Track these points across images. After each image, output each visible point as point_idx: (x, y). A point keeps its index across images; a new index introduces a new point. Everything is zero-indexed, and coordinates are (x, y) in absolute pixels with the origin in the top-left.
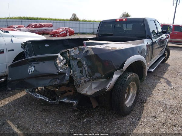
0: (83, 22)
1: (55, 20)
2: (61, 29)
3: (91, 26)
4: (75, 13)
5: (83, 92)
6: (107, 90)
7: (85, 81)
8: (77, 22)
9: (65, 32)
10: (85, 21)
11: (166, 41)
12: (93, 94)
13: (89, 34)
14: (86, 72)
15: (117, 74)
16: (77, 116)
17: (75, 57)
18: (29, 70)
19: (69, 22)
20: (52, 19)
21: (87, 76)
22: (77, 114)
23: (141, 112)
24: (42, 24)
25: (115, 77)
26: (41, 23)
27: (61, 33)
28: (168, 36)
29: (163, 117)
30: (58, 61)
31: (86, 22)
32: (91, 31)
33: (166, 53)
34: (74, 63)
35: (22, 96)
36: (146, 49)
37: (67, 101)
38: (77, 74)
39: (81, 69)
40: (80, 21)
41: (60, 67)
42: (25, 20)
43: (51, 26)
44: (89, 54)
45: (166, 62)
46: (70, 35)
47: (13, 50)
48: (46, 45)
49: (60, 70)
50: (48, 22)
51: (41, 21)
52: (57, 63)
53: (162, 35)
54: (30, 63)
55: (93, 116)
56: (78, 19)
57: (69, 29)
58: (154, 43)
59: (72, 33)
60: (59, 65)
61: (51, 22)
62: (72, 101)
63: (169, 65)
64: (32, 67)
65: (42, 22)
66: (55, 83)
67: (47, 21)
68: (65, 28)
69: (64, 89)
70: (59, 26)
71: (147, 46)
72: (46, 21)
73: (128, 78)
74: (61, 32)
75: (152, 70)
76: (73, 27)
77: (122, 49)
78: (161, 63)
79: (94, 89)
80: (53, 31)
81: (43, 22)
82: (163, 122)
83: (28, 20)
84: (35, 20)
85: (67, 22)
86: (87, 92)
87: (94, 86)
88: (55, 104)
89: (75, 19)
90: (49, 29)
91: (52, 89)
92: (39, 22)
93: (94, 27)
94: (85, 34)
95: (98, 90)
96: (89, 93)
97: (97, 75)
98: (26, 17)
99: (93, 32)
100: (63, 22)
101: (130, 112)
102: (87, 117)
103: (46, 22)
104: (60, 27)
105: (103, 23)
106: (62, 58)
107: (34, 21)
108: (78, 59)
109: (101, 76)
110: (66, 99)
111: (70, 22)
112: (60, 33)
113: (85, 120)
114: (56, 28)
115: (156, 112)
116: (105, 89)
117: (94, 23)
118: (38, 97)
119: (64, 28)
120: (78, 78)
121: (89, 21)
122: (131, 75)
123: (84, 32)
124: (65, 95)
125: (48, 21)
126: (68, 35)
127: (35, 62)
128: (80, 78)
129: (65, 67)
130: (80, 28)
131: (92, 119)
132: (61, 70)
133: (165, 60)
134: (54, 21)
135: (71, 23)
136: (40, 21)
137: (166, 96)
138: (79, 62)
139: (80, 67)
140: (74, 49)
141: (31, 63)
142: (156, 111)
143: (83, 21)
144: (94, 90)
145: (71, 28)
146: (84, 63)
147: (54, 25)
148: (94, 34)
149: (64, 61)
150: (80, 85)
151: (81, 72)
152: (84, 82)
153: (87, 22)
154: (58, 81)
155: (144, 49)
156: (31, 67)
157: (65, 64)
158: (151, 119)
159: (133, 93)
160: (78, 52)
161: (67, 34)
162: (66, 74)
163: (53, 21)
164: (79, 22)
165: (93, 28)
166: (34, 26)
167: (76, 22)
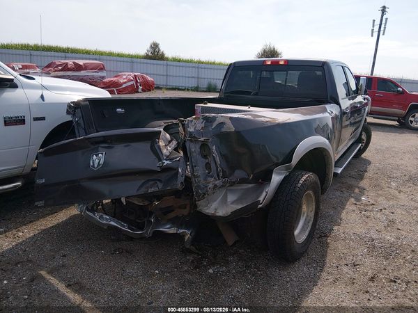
0: (175, 63)
1: (110, 54)
2: (125, 77)
3: (193, 73)
4: (158, 42)
5: (207, 211)
6: (260, 206)
7: (215, 186)
8: (162, 62)
9: (134, 82)
10: (180, 61)
11: (365, 110)
12: (230, 215)
13: (188, 90)
14: (217, 167)
15: (279, 174)
16: (192, 262)
17: (196, 136)
18: (91, 161)
19: (142, 60)
20: (102, 54)
21: (218, 176)
22: (191, 258)
23: (324, 256)
24: (81, 62)
25: (276, 178)
26: (77, 61)
27: (124, 86)
28: (368, 99)
29: (369, 265)
30: (162, 143)
31: (181, 64)
32: (193, 84)
33: (364, 137)
34: (194, 148)
35: (61, 220)
36: (331, 125)
37: (173, 231)
38: (200, 171)
39: (207, 161)
40: (167, 59)
41: (166, 156)
42: (38, 53)
43: (102, 69)
44: (223, 130)
45: (363, 156)
46: (143, 90)
47: (43, 119)
48: (119, 110)
49: (166, 162)
50: (93, 59)
51: (77, 55)
52: (159, 146)
53: (356, 97)
54: (92, 147)
55: (227, 263)
56: (163, 55)
57: (143, 78)
58: (345, 113)
59: (148, 87)
60: (165, 151)
61: (100, 60)
62: (182, 231)
63: (370, 163)
64: (100, 155)
65: (79, 59)
66: (150, 190)
67: (91, 56)
68: (133, 74)
69: (169, 201)
70: (118, 70)
71: (333, 118)
72: (88, 56)
73: (301, 182)
74: (125, 83)
75: (339, 171)
76: (152, 73)
77: (288, 123)
78: (353, 157)
79: (233, 203)
80: (106, 80)
81: (83, 59)
82: (370, 274)
83: (46, 53)
84: (63, 54)
85: (139, 60)
86: (216, 209)
87: (231, 198)
88: (141, 238)
89: (155, 54)
90: (96, 74)
91: (141, 204)
92: (72, 58)
93: (200, 76)
94: (179, 89)
95: (240, 206)
96: (221, 213)
97: (239, 174)
98: (40, 45)
99: (196, 86)
100: (129, 59)
101: (302, 255)
102: (213, 264)
103: (90, 59)
104: (121, 72)
105: (234, 67)
106: (168, 136)
107: (60, 54)
108: (202, 139)
109: (247, 177)
110: (168, 226)
111: (146, 61)
112: (121, 85)
113: (211, 271)
114: (112, 74)
115: (353, 256)
116: (258, 203)
117: (200, 65)
118: (104, 222)
119: (130, 75)
120: (201, 179)
121: (187, 61)
122: (307, 176)
123: (178, 85)
124: (172, 215)
125: (95, 56)
126: (140, 90)
127: (106, 145)
128: (205, 179)
129: (175, 154)
130: (167, 75)
131: (224, 269)
132: (168, 162)
133: (361, 151)
134: (108, 57)
135: (153, 64)
136: (74, 55)
137: (370, 224)
138: (204, 145)
139: (205, 157)
140: (195, 119)
141: (97, 146)
142: (353, 253)
143: (174, 60)
144: (232, 206)
145: (147, 74)
146: (214, 148)
147: (108, 66)
148: (200, 89)
149: (174, 143)
150: (205, 194)
151: (208, 166)
152: (214, 188)
153: (184, 64)
154: (160, 185)
155: (327, 125)
156: (97, 155)
157: (176, 149)
158: (345, 269)
159: (307, 216)
160: (203, 125)
161: (138, 87)
162: (180, 171)
163: (104, 57)
164: (165, 62)
165: (196, 76)
166: (60, 68)
167: (159, 62)
